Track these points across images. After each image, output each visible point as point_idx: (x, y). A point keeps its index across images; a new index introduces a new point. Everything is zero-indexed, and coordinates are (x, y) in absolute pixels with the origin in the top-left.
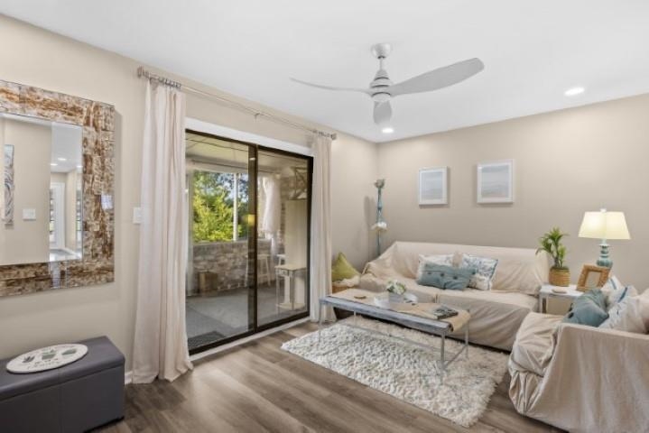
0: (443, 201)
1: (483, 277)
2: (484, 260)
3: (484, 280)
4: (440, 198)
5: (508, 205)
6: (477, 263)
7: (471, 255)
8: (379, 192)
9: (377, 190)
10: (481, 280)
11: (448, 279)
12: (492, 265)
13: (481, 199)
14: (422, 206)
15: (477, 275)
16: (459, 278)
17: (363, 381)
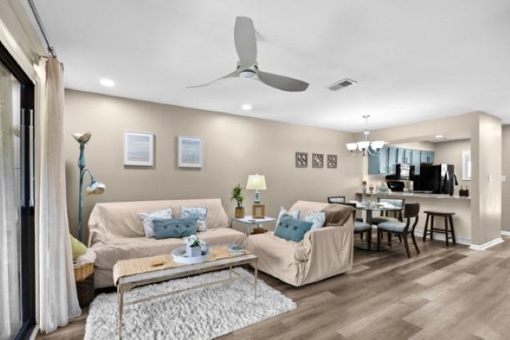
0: (150, 163)
1: (202, 222)
2: (199, 209)
3: (202, 224)
4: (148, 160)
5: (198, 169)
6: (194, 212)
7: (188, 207)
8: (82, 148)
9: (78, 145)
10: (201, 224)
11: (184, 228)
12: (204, 213)
13: (181, 164)
14: (127, 167)
15: (198, 221)
16: (191, 226)
17: (225, 332)
